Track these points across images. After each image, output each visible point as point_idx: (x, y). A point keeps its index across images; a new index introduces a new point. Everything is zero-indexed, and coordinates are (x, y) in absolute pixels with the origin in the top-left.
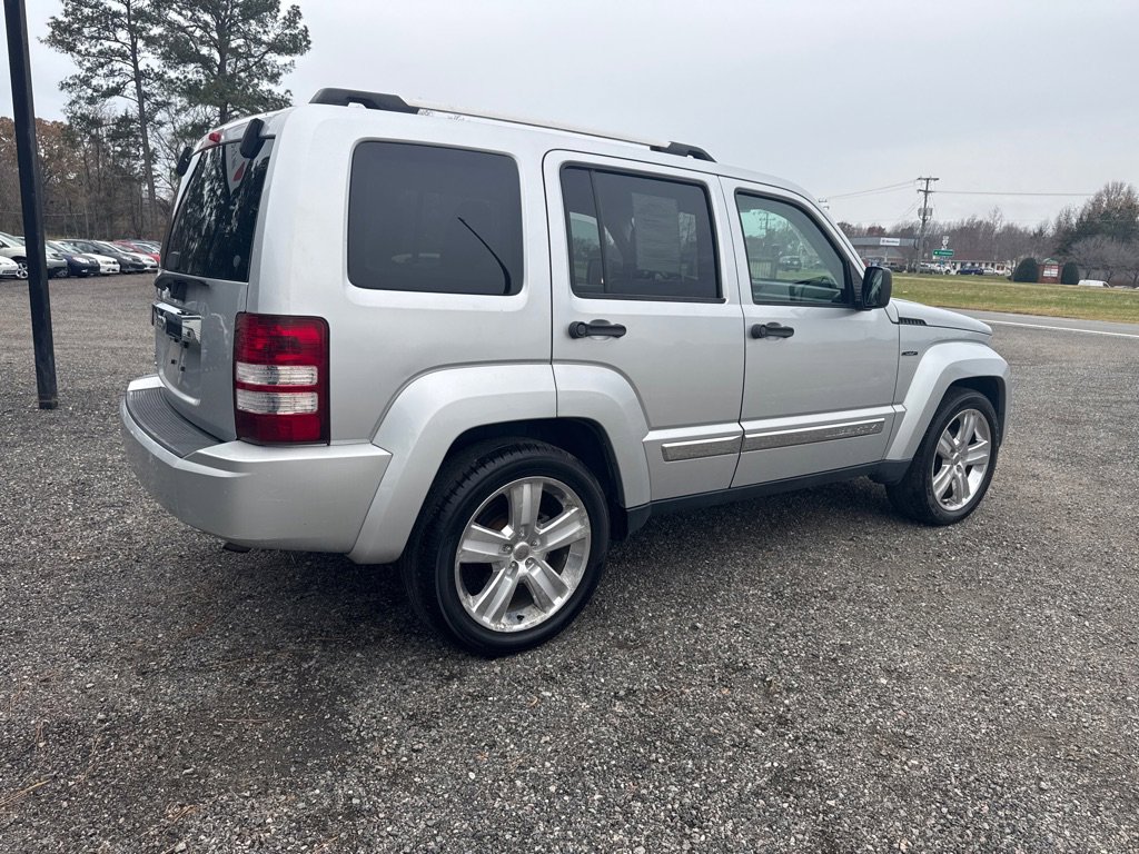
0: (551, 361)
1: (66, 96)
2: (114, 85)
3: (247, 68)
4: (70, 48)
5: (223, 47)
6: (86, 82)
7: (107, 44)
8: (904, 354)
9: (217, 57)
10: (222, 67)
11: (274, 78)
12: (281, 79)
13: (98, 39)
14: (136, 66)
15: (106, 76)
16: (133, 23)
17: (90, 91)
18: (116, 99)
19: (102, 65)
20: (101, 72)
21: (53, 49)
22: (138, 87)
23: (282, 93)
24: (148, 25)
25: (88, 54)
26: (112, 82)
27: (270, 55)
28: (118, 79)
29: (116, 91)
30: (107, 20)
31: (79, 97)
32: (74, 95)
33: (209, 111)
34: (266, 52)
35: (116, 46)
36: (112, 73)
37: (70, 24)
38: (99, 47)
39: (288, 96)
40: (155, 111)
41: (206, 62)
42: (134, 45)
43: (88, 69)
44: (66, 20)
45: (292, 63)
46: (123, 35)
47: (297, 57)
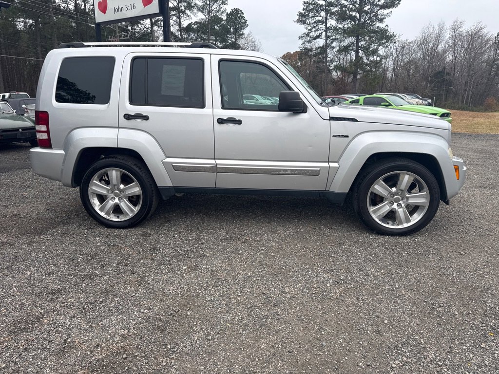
0: (119, 128)
1: (301, 42)
2: (318, 34)
3: (370, 18)
4: (304, 23)
5: (360, 11)
6: (308, 35)
7: (317, 18)
8: (334, 136)
9: (358, 15)
10: (359, 20)
11: (381, 21)
12: (385, 20)
13: (314, 17)
14: (326, 26)
15: (315, 31)
16: (327, 8)
17: (309, 38)
18: (318, 40)
19: (314, 27)
20: (313, 30)
21: (298, 24)
22: (326, 34)
23: (384, 27)
24: (331, 8)
25: (310, 24)
26: (317, 34)
27: (381, 10)
28: (320, 32)
29: (318, 37)
30: (318, 8)
31: (305, 41)
32: (303, 40)
33: (351, 39)
34: (379, 10)
35: (320, 18)
36: (317, 30)
37: (305, 13)
38: (315, 20)
39: (386, 28)
40: (332, 43)
41: (353, 18)
42: (326, 17)
43: (309, 30)
44: (303, 12)
45: (391, 12)
46: (323, 14)
47: (393, 9)
